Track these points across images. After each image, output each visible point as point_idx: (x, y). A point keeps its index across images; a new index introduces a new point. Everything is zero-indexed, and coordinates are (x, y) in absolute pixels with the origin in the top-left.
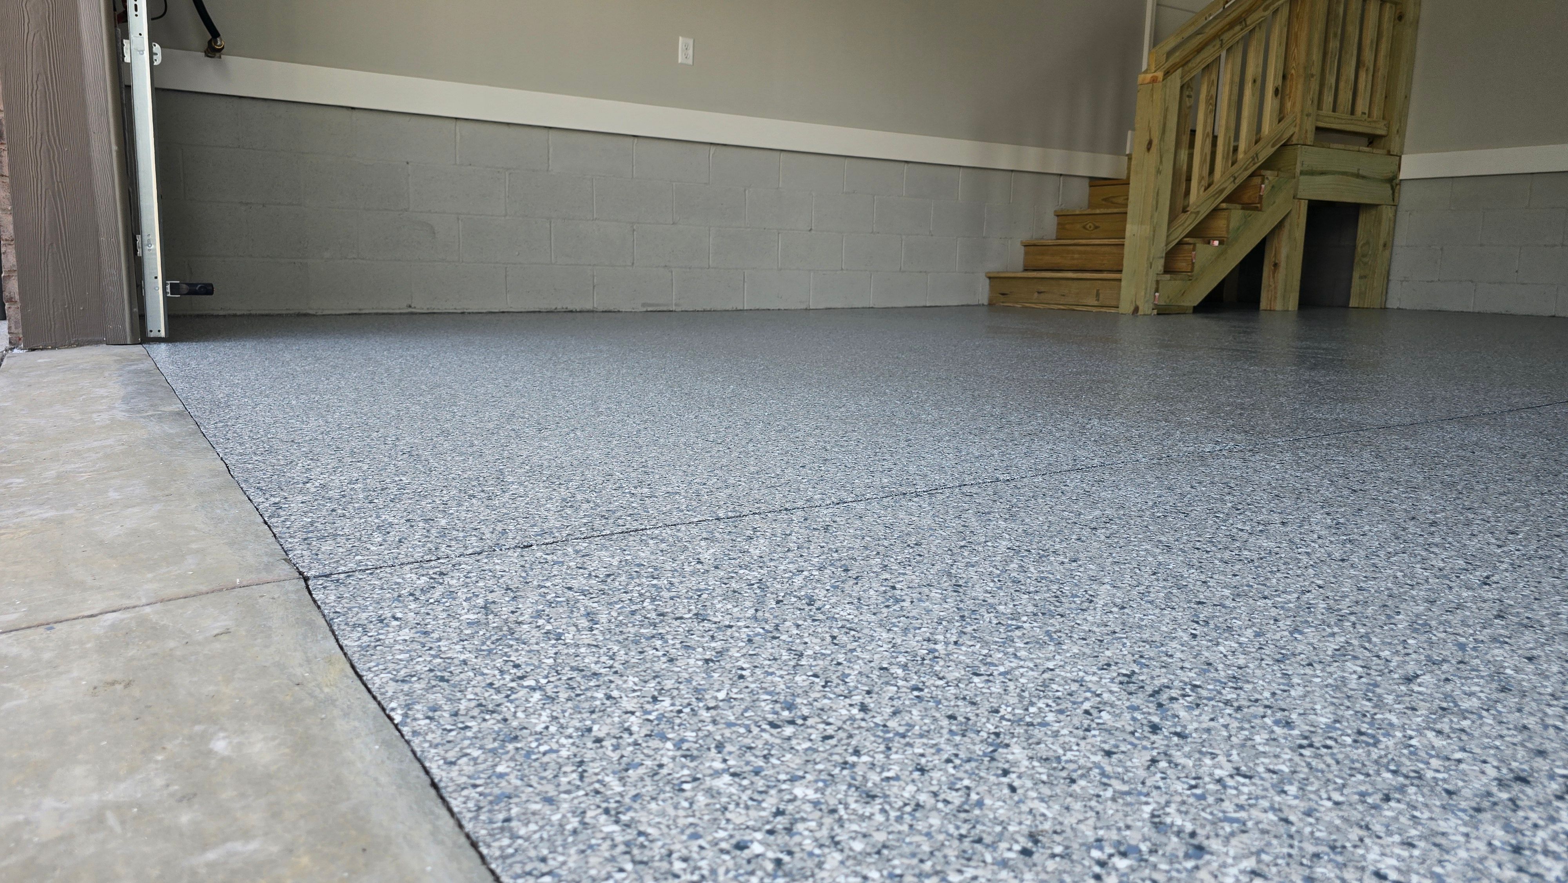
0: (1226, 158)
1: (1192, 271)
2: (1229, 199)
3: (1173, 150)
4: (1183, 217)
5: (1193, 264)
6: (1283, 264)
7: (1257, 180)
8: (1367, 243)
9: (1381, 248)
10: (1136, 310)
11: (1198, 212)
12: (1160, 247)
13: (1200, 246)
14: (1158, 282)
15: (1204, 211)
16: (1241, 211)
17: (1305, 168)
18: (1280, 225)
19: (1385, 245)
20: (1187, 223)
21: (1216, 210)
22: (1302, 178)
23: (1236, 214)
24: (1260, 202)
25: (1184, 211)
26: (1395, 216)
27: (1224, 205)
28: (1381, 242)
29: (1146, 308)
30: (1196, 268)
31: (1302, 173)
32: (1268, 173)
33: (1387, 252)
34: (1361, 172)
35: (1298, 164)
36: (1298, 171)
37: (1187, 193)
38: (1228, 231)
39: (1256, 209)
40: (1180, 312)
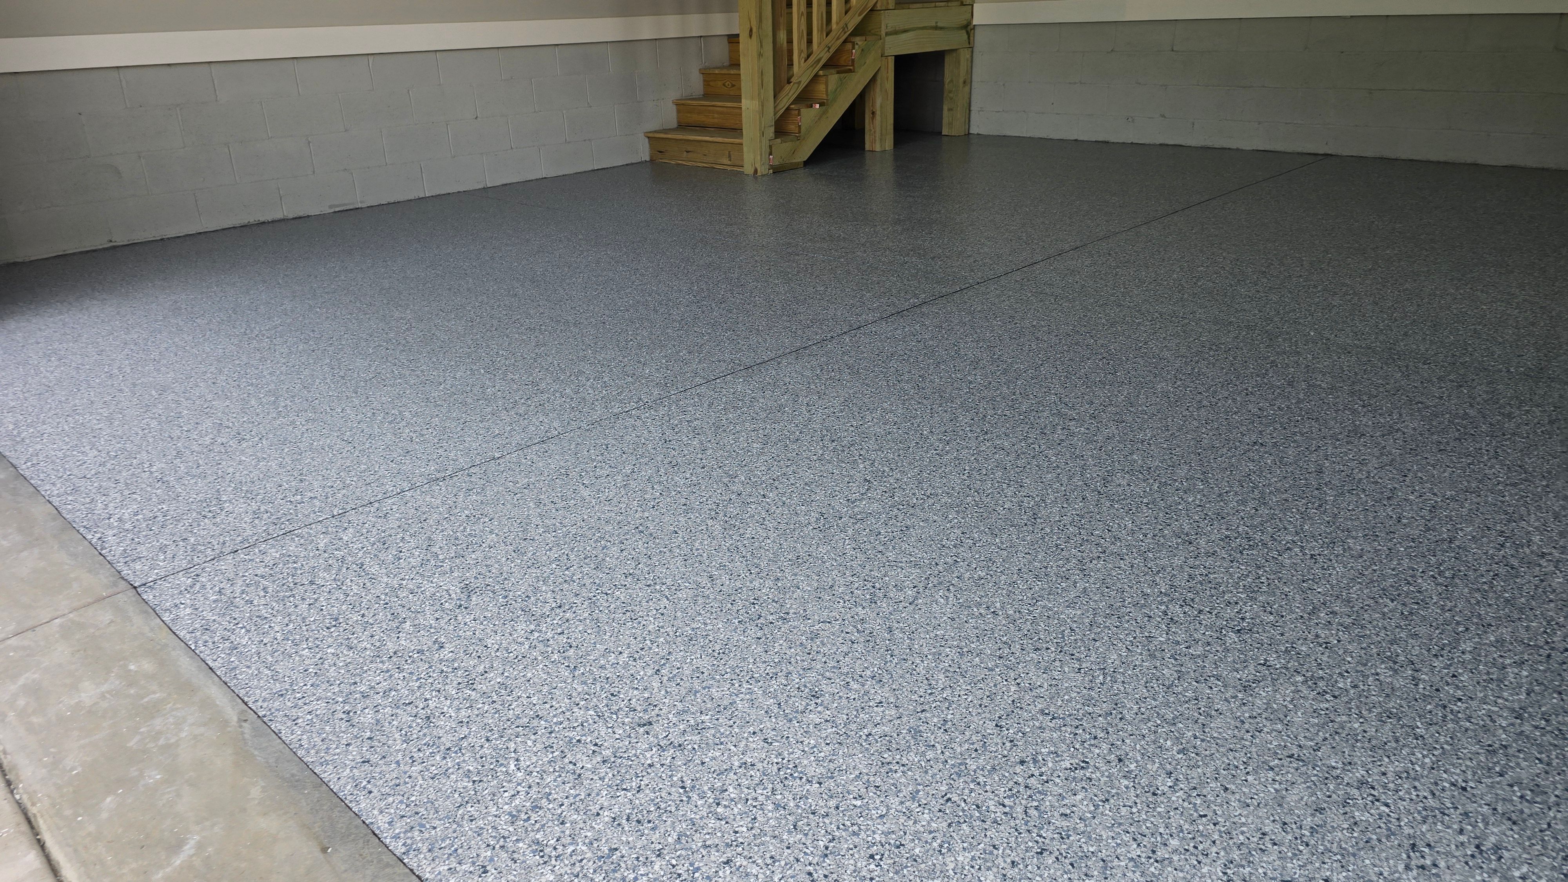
0: (820, 30)
1: (800, 132)
2: (825, 66)
3: (771, 34)
4: (788, 87)
5: (800, 126)
6: (878, 113)
7: (849, 46)
8: (952, 81)
9: (961, 85)
10: (756, 171)
11: (800, 82)
12: (770, 118)
13: (804, 111)
14: (770, 147)
15: (805, 81)
16: (837, 76)
17: (889, 30)
18: (873, 80)
19: (964, 82)
20: (791, 93)
21: (816, 76)
22: (888, 38)
23: (833, 78)
24: (853, 65)
25: (789, 82)
26: (972, 56)
27: (821, 73)
28: (961, 80)
29: (763, 170)
30: (803, 129)
31: (887, 34)
32: (858, 40)
33: (967, 89)
34: (939, 25)
35: (883, 27)
36: (883, 33)
37: (791, 65)
38: (827, 95)
39: (850, 71)
40: (793, 167)
